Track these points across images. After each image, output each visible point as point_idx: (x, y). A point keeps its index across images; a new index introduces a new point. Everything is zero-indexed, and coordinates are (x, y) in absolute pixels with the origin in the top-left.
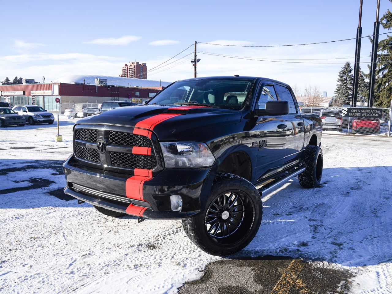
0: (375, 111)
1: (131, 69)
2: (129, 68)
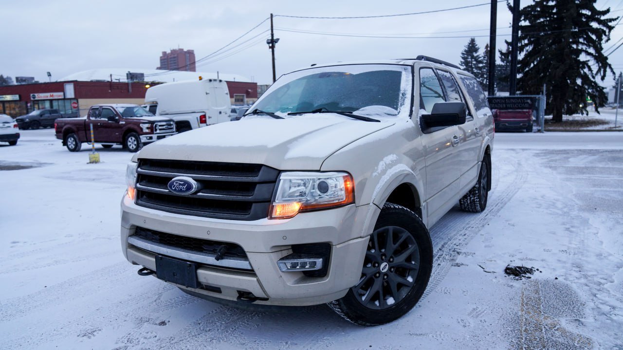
0: (524, 101)
1: (172, 59)
2: (169, 57)
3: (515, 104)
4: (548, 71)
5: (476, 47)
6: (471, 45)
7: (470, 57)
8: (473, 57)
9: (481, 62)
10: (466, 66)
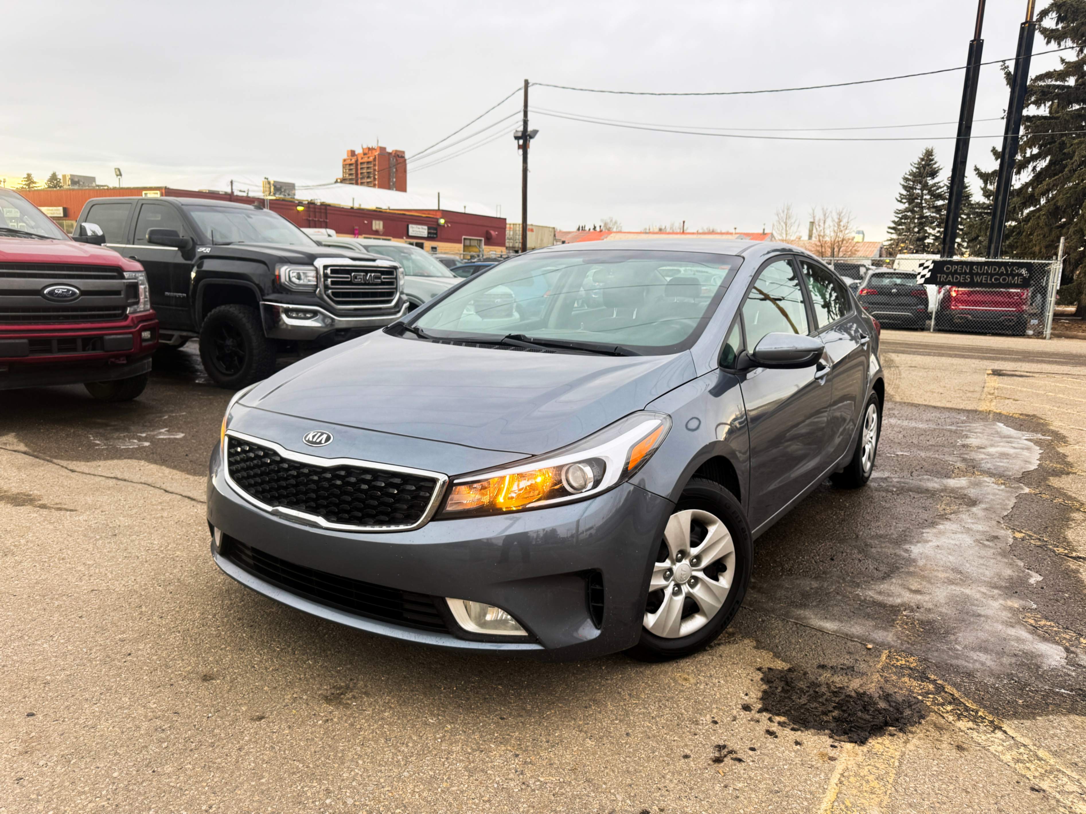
0: (1012, 270)
1: (365, 166)
2: (360, 161)
3: (992, 275)
4: (1077, 213)
5: (935, 166)
6: (923, 163)
7: (919, 186)
8: (925, 186)
9: (940, 197)
10: (909, 204)
